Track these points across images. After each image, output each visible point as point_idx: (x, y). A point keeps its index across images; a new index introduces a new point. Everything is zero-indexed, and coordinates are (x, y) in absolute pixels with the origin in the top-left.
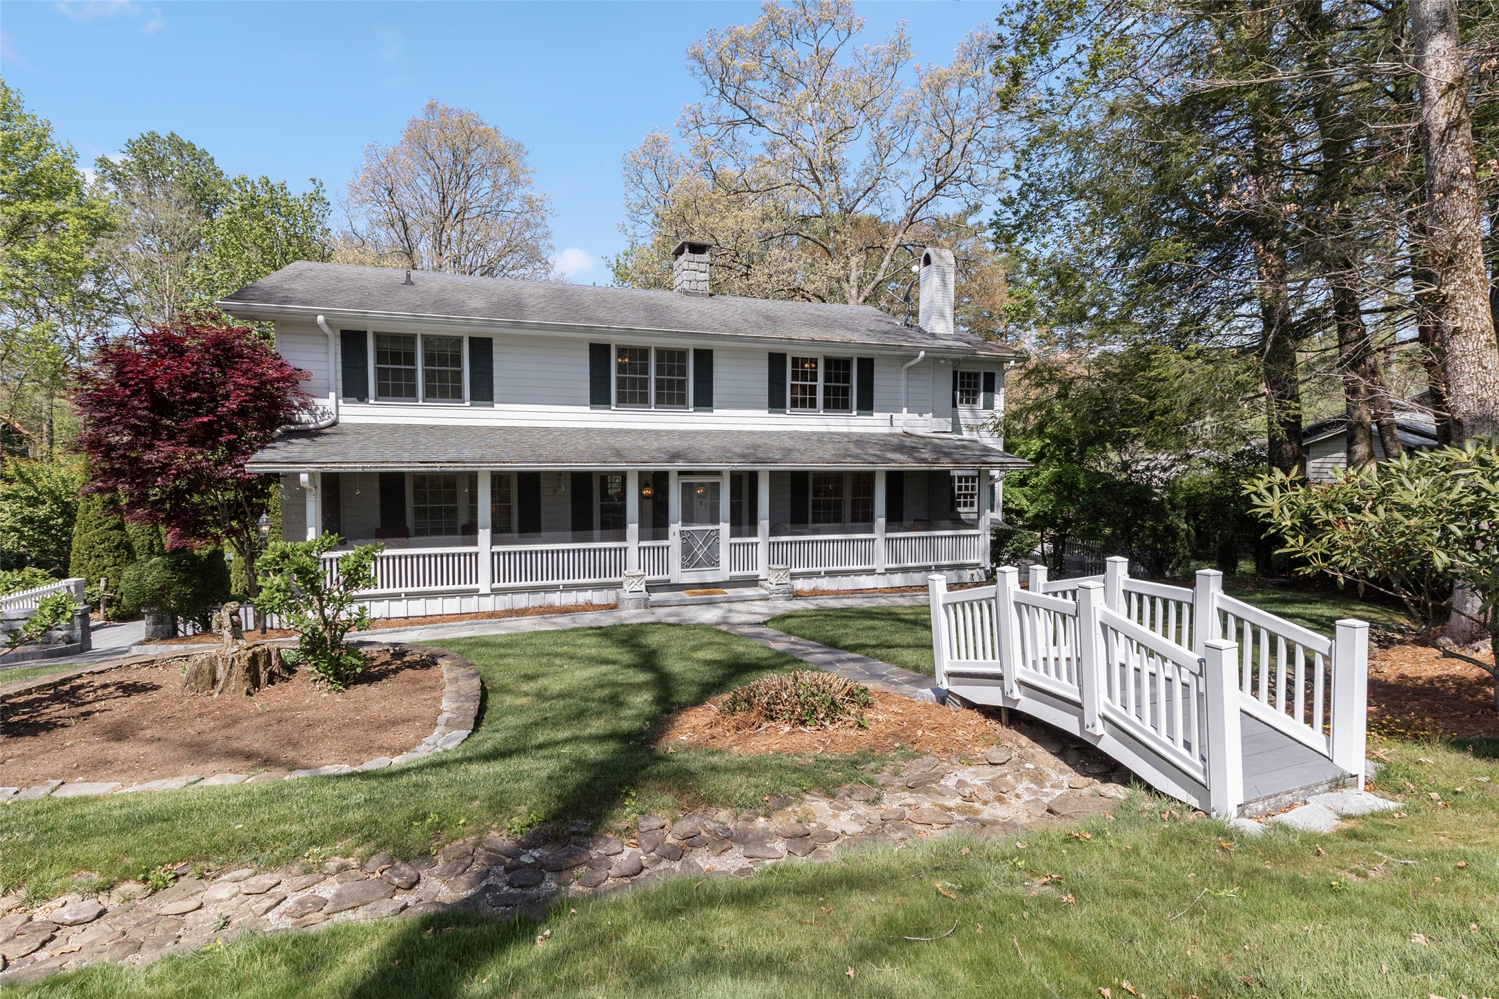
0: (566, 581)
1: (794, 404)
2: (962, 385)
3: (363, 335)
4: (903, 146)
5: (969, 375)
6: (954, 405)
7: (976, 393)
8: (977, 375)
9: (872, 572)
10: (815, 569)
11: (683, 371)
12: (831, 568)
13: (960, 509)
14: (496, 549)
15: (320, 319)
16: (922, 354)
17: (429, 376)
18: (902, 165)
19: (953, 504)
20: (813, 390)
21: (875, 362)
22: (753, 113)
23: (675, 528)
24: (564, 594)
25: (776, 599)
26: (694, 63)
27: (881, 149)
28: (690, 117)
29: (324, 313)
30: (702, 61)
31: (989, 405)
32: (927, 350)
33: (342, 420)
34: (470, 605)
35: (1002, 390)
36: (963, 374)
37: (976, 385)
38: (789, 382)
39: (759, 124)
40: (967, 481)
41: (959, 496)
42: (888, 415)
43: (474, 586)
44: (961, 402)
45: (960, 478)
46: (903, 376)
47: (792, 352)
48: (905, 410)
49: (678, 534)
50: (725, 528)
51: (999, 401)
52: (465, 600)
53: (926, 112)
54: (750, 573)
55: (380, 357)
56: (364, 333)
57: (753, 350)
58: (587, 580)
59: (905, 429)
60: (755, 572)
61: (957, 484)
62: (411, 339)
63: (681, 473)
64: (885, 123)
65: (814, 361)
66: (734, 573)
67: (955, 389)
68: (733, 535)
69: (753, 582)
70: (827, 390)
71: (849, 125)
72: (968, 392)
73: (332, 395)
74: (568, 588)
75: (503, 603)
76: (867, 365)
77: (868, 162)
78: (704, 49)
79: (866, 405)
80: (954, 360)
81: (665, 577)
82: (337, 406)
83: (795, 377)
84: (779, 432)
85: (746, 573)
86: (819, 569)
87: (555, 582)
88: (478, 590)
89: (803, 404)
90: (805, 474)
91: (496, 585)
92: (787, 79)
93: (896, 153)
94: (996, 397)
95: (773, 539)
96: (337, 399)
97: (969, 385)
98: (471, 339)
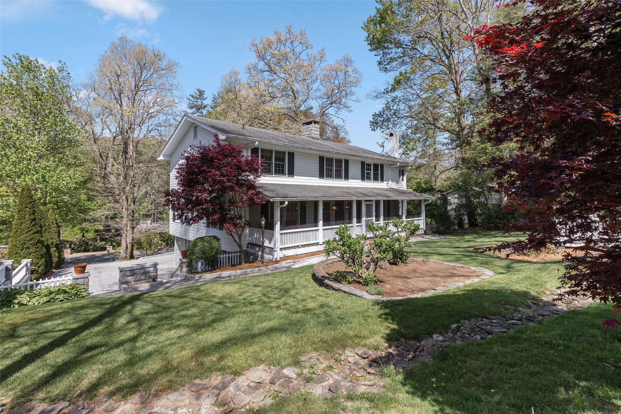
98: (288, 152)
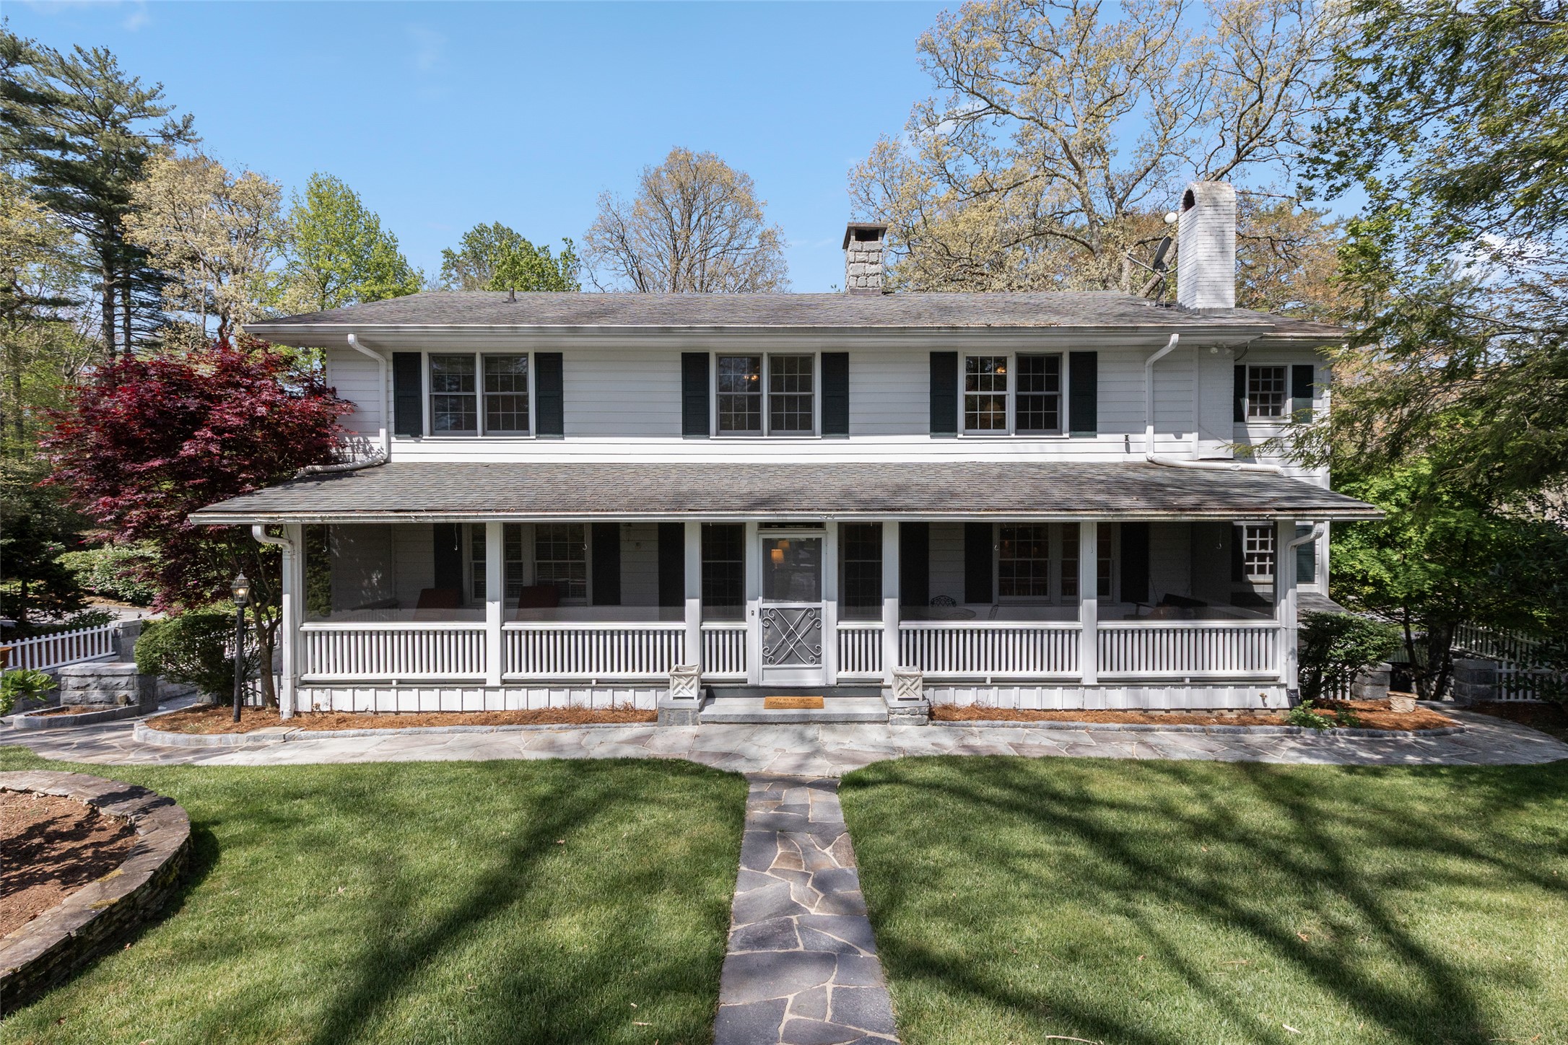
0: (601, 675)
1: (971, 423)
2: (1254, 386)
3: (417, 356)
4: (1195, 113)
5: (1267, 371)
6: (1239, 417)
7: (1279, 399)
8: (1280, 371)
9: (1074, 683)
10: (975, 674)
11: (807, 385)
12: (1003, 674)
13: (1251, 578)
14: (510, 626)
15: (351, 337)
16: (1175, 338)
17: (491, 403)
18: (1194, 133)
19: (1239, 569)
20: (1001, 402)
21: (1099, 358)
22: (996, 101)
23: (754, 605)
24: (596, 693)
25: (900, 722)
26: (926, 55)
27: (1166, 119)
28: (922, 117)
29: (355, 331)
30: (933, 51)
31: (1302, 416)
32: (1183, 332)
33: (395, 459)
34: (473, 700)
35: (1327, 393)
36: (1254, 371)
37: (1280, 386)
38: (962, 392)
39: (1005, 112)
40: (1264, 534)
41: (1250, 557)
42: (1122, 437)
43: (481, 675)
44: (1253, 412)
45: (1252, 531)
46: (1147, 376)
47: (967, 347)
48: (1150, 429)
49: (757, 613)
50: (829, 608)
51: (1322, 406)
52: (468, 694)
53: (1227, 61)
54: (870, 674)
55: (437, 382)
56: (419, 355)
57: (908, 350)
58: (630, 675)
59: (1151, 455)
60: (876, 674)
61: (1245, 539)
62: (469, 359)
63: (765, 526)
64: (1171, 87)
65: (1002, 362)
66: (844, 674)
67: (1238, 395)
68: (841, 618)
69: (873, 689)
70: (1021, 402)
71: (1117, 92)
72: (1264, 399)
73: (383, 432)
74: (602, 684)
75: (516, 701)
76: (1085, 364)
77: (1146, 138)
78: (936, 38)
79: (1085, 423)
80: (1236, 349)
81: (741, 675)
82: (389, 443)
83: (972, 385)
84: (936, 465)
85: (864, 674)
86: (982, 673)
87: (587, 675)
88: (484, 681)
89: (985, 424)
90: (986, 528)
91: (508, 676)
92: (1039, 54)
93: (1185, 120)
94: (1316, 403)
95: (906, 625)
96: (388, 433)
97: (1267, 386)
